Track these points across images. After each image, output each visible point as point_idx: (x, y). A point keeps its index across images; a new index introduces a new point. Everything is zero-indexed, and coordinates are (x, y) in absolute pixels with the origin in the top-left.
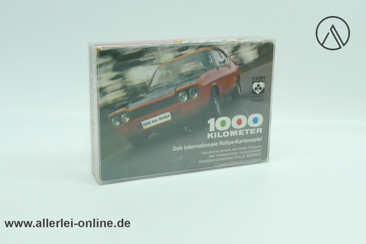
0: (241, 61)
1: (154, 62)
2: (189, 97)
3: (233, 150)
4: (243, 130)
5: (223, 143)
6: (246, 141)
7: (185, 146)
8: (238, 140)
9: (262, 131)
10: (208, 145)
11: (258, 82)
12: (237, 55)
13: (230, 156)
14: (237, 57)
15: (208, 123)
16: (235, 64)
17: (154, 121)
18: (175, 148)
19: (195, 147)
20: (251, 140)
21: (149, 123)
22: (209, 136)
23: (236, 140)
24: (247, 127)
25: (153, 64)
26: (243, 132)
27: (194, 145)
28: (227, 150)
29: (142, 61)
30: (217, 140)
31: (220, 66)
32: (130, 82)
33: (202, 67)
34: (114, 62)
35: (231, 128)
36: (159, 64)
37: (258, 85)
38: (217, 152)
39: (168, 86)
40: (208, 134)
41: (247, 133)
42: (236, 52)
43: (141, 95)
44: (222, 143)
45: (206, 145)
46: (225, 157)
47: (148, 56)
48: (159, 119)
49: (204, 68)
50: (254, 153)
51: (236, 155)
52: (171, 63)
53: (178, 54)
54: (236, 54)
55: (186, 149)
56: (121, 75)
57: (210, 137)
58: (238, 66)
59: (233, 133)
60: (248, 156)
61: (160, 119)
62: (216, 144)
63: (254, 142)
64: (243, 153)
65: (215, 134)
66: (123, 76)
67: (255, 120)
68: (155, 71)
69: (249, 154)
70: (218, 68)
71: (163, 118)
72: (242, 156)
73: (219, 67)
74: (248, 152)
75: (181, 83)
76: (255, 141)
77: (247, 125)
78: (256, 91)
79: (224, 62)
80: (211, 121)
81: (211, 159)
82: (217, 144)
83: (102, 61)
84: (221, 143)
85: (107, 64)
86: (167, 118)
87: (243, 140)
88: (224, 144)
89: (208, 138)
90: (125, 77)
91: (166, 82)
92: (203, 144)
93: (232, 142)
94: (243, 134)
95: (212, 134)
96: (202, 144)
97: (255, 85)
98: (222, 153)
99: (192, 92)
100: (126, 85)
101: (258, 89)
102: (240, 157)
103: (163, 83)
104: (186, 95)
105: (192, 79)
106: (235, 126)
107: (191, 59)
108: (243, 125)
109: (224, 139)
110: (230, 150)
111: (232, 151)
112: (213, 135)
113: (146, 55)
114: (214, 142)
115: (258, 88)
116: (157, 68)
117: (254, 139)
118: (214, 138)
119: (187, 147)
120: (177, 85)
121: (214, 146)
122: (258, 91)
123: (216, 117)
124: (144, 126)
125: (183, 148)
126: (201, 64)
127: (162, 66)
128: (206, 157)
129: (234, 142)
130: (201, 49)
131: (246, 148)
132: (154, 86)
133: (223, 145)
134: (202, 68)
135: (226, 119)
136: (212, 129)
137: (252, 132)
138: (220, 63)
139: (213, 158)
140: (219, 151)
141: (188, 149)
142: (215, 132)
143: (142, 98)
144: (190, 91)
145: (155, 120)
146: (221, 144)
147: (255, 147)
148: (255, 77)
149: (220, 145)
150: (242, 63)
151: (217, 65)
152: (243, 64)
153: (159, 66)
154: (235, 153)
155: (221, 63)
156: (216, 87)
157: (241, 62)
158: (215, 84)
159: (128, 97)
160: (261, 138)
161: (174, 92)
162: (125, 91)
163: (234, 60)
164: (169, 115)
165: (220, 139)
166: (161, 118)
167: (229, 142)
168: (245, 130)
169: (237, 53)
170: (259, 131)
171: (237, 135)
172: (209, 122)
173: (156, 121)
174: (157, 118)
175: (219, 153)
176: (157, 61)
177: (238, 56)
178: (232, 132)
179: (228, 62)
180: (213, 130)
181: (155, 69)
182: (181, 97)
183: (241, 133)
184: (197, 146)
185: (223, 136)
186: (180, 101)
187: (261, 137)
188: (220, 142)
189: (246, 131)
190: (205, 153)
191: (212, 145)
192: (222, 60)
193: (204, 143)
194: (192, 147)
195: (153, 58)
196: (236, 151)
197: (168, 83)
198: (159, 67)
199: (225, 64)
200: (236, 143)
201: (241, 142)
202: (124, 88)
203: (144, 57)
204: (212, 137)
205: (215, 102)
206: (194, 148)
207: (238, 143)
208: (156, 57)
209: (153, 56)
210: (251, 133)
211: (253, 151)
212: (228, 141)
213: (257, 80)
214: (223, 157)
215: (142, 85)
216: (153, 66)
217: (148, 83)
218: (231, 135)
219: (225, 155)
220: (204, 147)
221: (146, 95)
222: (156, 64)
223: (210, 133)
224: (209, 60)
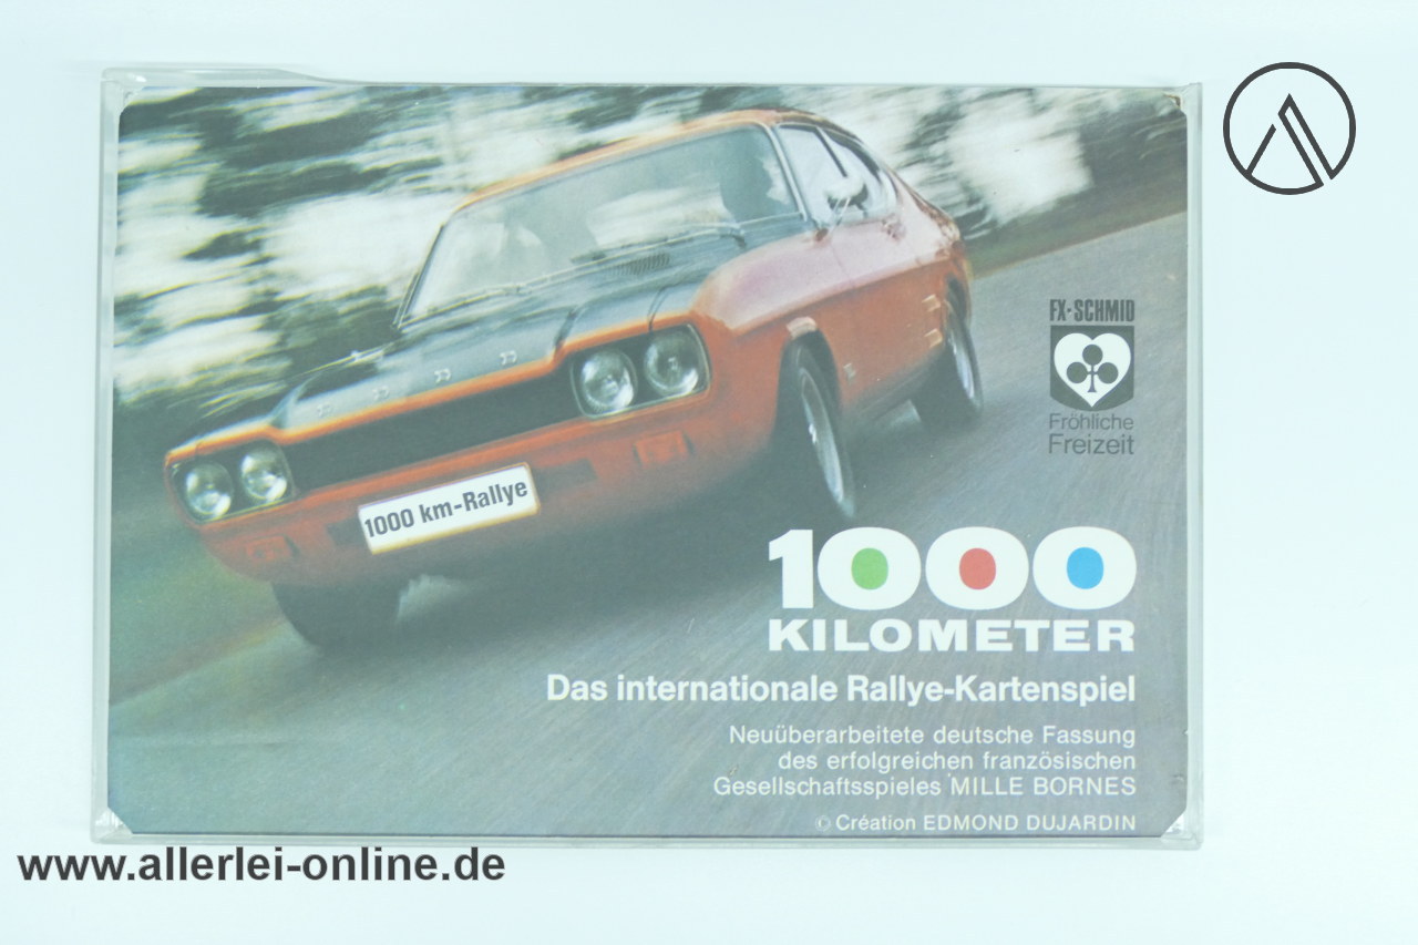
0: (971, 202)
1: (437, 178)
2: (644, 393)
3: (940, 736)
4: (1006, 624)
5: (869, 690)
6: (1029, 691)
7: (621, 677)
8: (972, 678)
9: (1135, 637)
10: (774, 690)
11: (1093, 332)
12: (943, 166)
13: (918, 774)
14: (944, 179)
15: (773, 556)
16: (935, 213)
17: (432, 513)
18: (559, 687)
19: (687, 690)
20: (1061, 692)
21: (404, 519)
22: (781, 635)
23: (959, 678)
24: (1031, 602)
25: (429, 191)
26: (1004, 635)
27: (684, 679)
28: (896, 736)
29: (367, 168)
30: (836, 666)
31: (838, 223)
32: (293, 277)
33: (722, 220)
34: (211, 167)
35: (923, 604)
36: (465, 189)
37: (1093, 354)
38: (832, 737)
39: (518, 320)
40: (775, 624)
41: (1032, 644)
42: (937, 149)
43: (357, 358)
44: (862, 689)
45: (759, 691)
46: (886, 778)
47: (402, 144)
48: (462, 502)
49: (736, 226)
50: (1083, 774)
51: (960, 774)
52: (535, 187)
53: (573, 138)
54: (939, 162)
55: (630, 697)
56: (249, 239)
57: (786, 644)
58: (953, 232)
59: (936, 635)
60: (1041, 786)
61: (469, 499)
62: (827, 692)
63: (1083, 704)
64: (1008, 763)
65: (819, 626)
66: (256, 245)
67: (1085, 568)
68: (442, 229)
69: (1049, 774)
70: (821, 234)
71: (486, 500)
72: (1005, 786)
73: (831, 229)
74: (1045, 762)
75: (596, 306)
76: (1093, 698)
77: (1031, 589)
78: (1081, 389)
79: (859, 199)
80: (792, 547)
81: (793, 775)
82: (834, 689)
83: (140, 153)
84: (857, 685)
85: (167, 171)
86: (510, 503)
87: (1003, 686)
88: (880, 692)
89: (775, 645)
90: (267, 251)
91: (508, 293)
92: (739, 680)
93: (934, 691)
94: (1008, 647)
95: (797, 624)
96: (734, 683)
97: (1071, 349)
98: (862, 749)
99: (662, 364)
100: (271, 294)
101: (1092, 373)
102: (990, 787)
103: (488, 298)
104: (627, 376)
105: (663, 288)
106: (949, 587)
107: (656, 170)
108: (1005, 588)
109: (878, 667)
110: (918, 736)
111: (928, 747)
112: (806, 633)
113: (387, 139)
114: (814, 679)
115: (1089, 368)
116: (452, 210)
117: (1084, 686)
118: (811, 654)
119: (636, 690)
120: (572, 315)
121: (814, 698)
122: (1092, 389)
123: (825, 525)
124: (372, 535)
125: (612, 690)
126: (717, 205)
127: (480, 201)
128: (758, 762)
129: (945, 687)
130: (715, 120)
131: (1027, 737)
132: (435, 313)
133: (874, 697)
134: (724, 224)
135: (890, 543)
136: (796, 592)
137: (1066, 638)
138: (832, 203)
139: (807, 774)
140: (846, 736)
141: (641, 697)
142: (818, 616)
143: (366, 372)
144: (653, 354)
145: (441, 506)
146: (858, 695)
147: (1088, 736)
148: (1069, 304)
149: (851, 697)
150: (981, 214)
151: (815, 217)
152: (987, 219)
153: (467, 199)
154: (953, 762)
155: (842, 203)
156: (813, 341)
157: (974, 208)
158: (807, 324)
159: (284, 364)
160: (1126, 684)
161: (550, 355)
162: (269, 326)
163: (926, 194)
164: (524, 486)
165: (853, 662)
166: (477, 500)
167: (910, 685)
168: (1019, 624)
169: (945, 155)
170: (1115, 637)
171: (962, 646)
172: (776, 549)
173: (444, 509)
174: (452, 493)
175: (844, 748)
176: (448, 174)
177: (951, 170)
178: (928, 627)
179: (882, 200)
180: (807, 602)
181: (443, 217)
182: (596, 385)
183: (990, 638)
184: (699, 690)
185: (872, 648)
186: (589, 408)
187: (1132, 679)
188: (852, 679)
189: (1023, 631)
190: (753, 736)
191: (801, 692)
192: (845, 189)
193: (745, 677)
194: (667, 691)
195: (427, 155)
196: (959, 749)
197: (517, 300)
198: (465, 207)
199: (865, 214)
200: (959, 698)
201: (990, 692)
202: (264, 307)
203: (376, 149)
204: (799, 645)
205: (812, 429)
206: (681, 697)
207: (973, 697)
208: (445, 152)
209: (428, 142)
210: (1060, 644)
211: (1078, 762)
212: (902, 678)
213: (1084, 323)
214: (872, 775)
215: (362, 302)
216: (427, 202)
217: (396, 294)
218: (924, 646)
219: (884, 762)
220: (745, 698)
221: (388, 355)
222: (449, 190)
223: (787, 616)
224: (767, 182)
